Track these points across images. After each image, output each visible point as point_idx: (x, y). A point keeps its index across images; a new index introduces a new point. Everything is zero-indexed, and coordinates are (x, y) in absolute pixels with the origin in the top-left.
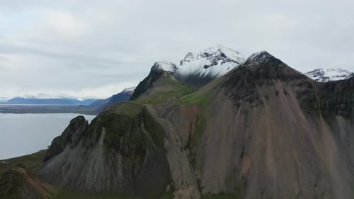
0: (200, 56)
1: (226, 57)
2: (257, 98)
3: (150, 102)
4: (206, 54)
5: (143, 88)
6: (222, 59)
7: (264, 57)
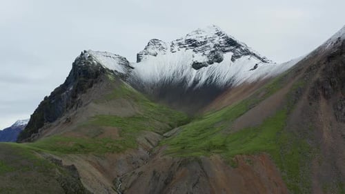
0: (176, 48)
1: (238, 46)
3: (81, 149)
4: (190, 41)
5: (49, 111)
6: (231, 50)
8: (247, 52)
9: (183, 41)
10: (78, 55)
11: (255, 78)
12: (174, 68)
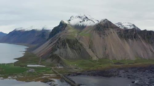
0: (76, 18)
4: (79, 16)
6: (86, 19)
7: (106, 21)
8: (89, 20)
10: (61, 21)
11: (90, 25)
12: (77, 22)
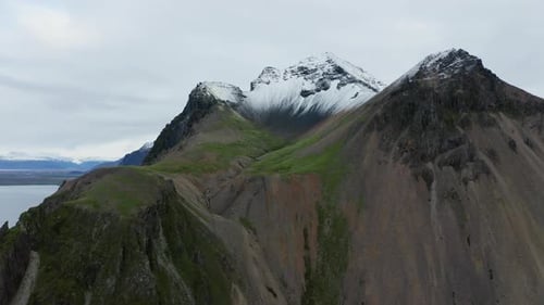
0: (289, 75)
1: (345, 74)
2: (471, 159)
4: (301, 68)
6: (338, 78)
7: (459, 60)
8: (353, 80)
9: (295, 69)
10: (194, 87)
